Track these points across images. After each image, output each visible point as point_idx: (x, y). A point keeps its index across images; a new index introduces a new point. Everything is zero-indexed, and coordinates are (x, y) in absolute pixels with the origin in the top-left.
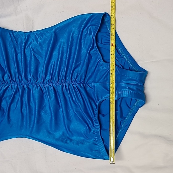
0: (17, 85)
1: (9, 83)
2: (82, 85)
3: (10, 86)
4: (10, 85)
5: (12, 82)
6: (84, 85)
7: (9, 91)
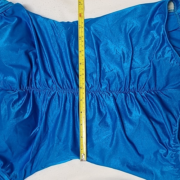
0: (65, 93)
1: (53, 89)
2: (152, 93)
3: (56, 94)
4: (55, 92)
5: (59, 88)
6: (156, 92)
7: (55, 100)
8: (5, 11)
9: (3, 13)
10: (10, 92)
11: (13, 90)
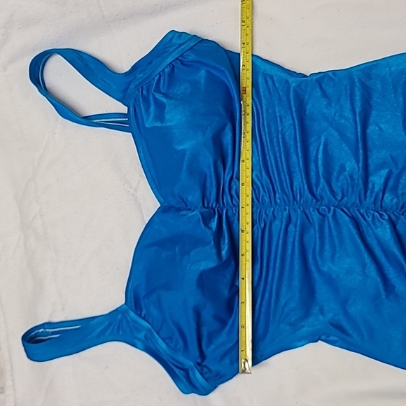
8: (182, 55)
9: (177, 59)
10: (184, 212)
11: (190, 209)
